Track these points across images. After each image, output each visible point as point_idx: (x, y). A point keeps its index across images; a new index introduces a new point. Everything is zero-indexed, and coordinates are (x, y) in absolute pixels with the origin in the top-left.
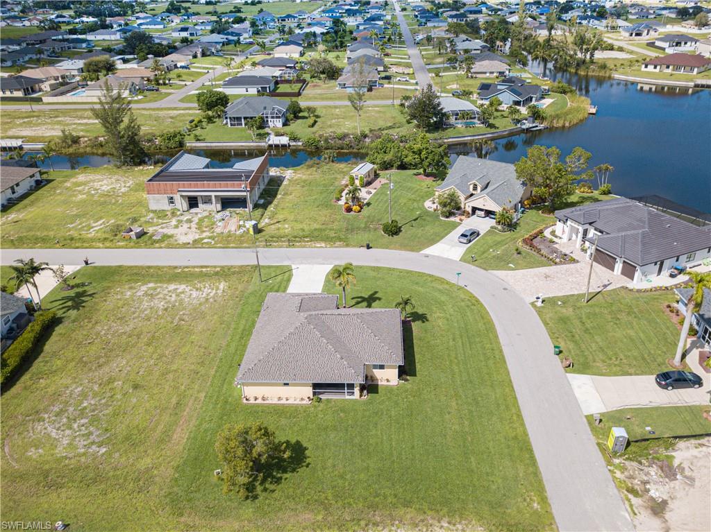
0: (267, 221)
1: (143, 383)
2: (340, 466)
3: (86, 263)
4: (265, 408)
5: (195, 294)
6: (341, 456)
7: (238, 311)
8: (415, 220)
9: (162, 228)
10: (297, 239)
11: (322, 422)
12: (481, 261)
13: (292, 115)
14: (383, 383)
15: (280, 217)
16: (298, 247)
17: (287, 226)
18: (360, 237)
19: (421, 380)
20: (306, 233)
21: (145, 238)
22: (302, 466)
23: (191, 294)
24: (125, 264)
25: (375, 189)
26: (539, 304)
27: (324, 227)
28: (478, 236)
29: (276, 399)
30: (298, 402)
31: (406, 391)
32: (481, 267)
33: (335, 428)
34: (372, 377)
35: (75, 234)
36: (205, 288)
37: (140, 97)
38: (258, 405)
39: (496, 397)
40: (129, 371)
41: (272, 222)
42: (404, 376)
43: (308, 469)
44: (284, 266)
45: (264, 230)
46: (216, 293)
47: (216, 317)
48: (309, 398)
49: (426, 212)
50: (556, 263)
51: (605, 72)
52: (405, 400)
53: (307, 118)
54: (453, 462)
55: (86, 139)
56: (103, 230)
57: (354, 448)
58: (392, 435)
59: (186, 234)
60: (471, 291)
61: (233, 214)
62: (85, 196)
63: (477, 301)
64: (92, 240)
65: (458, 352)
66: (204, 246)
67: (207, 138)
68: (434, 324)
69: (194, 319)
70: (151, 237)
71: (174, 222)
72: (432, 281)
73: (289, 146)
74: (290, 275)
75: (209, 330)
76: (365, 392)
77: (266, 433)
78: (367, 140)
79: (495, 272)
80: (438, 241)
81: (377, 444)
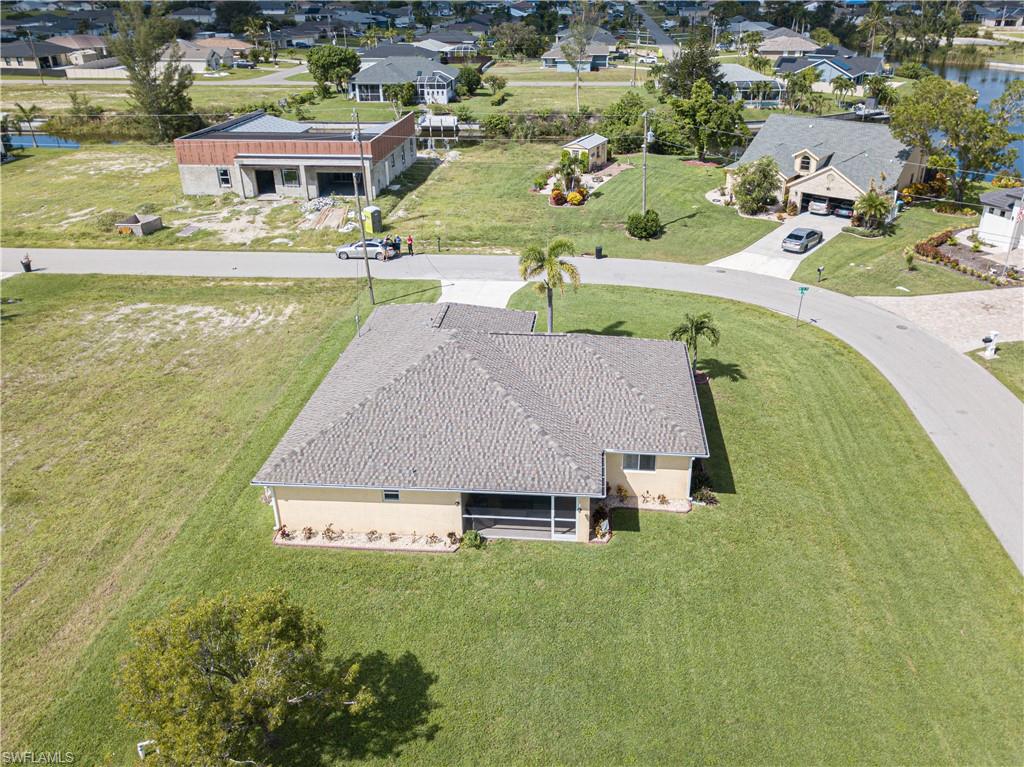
0: (401, 213)
1: (41, 491)
2: (533, 740)
3: (27, 267)
4: (331, 560)
5: (228, 321)
6: (535, 707)
7: (314, 350)
8: (689, 217)
9: (200, 221)
10: (456, 242)
11: (484, 601)
12: (835, 280)
13: (465, 88)
14: (650, 506)
15: (426, 209)
16: (458, 253)
17: (438, 222)
18: (581, 240)
19: (747, 501)
20: (476, 233)
21: (162, 234)
22: (415, 736)
23: (218, 320)
24: (104, 273)
25: (610, 175)
26: (989, 354)
27: (510, 224)
28: (819, 242)
29: (364, 538)
30: (422, 545)
31: (714, 528)
32: (837, 291)
33: (519, 620)
34: (620, 489)
35: (29, 227)
36: (253, 312)
37: (223, 74)
38: (311, 552)
39: (951, 551)
40: (17, 463)
41: (410, 216)
42: (705, 491)
43: (430, 745)
44: (424, 281)
45: (393, 228)
46: (274, 321)
47: (260, 361)
48: (451, 535)
49: (711, 207)
50: (999, 285)
51: (974, 60)
52: (714, 550)
53: (490, 95)
54: (881, 738)
55: (114, 113)
56: (85, 222)
57: (575, 683)
58: (686, 644)
59: (242, 231)
60: (829, 331)
61: (339, 203)
62: (75, 177)
63: (845, 348)
64: (58, 237)
65: (826, 444)
66: (272, 248)
67: (318, 116)
68: (759, 384)
69: (213, 363)
70: (173, 233)
71: (225, 213)
72: (739, 312)
73: (458, 130)
74: (435, 294)
75: (238, 384)
76: (605, 524)
77: (293, 629)
78: (592, 121)
79: (869, 298)
80: (740, 249)
81: (643, 671)
